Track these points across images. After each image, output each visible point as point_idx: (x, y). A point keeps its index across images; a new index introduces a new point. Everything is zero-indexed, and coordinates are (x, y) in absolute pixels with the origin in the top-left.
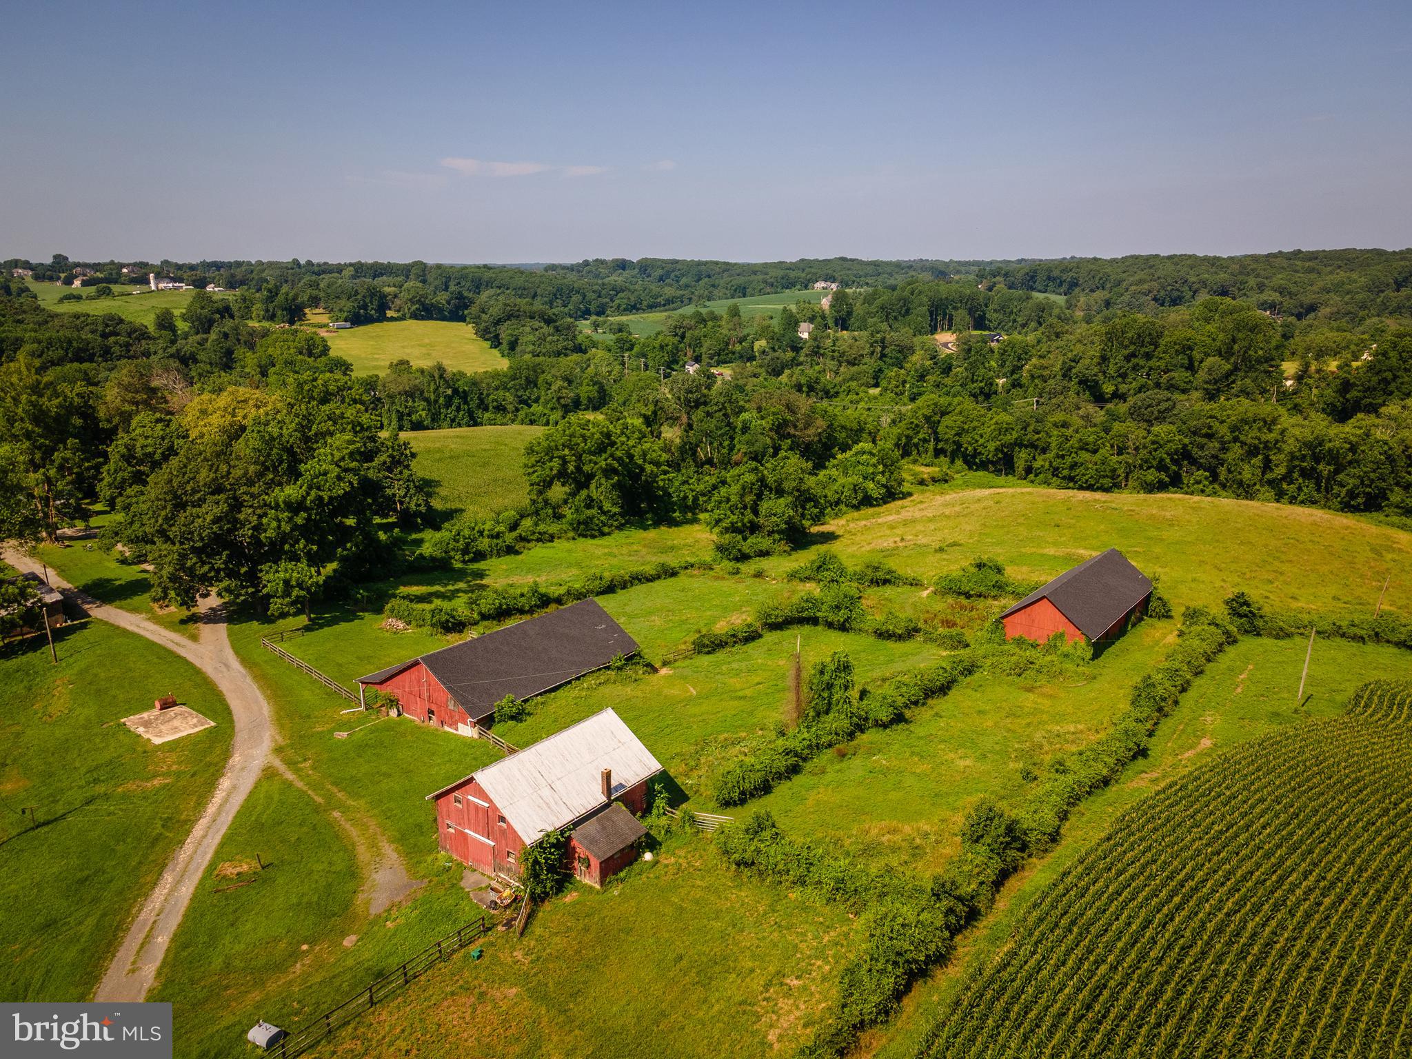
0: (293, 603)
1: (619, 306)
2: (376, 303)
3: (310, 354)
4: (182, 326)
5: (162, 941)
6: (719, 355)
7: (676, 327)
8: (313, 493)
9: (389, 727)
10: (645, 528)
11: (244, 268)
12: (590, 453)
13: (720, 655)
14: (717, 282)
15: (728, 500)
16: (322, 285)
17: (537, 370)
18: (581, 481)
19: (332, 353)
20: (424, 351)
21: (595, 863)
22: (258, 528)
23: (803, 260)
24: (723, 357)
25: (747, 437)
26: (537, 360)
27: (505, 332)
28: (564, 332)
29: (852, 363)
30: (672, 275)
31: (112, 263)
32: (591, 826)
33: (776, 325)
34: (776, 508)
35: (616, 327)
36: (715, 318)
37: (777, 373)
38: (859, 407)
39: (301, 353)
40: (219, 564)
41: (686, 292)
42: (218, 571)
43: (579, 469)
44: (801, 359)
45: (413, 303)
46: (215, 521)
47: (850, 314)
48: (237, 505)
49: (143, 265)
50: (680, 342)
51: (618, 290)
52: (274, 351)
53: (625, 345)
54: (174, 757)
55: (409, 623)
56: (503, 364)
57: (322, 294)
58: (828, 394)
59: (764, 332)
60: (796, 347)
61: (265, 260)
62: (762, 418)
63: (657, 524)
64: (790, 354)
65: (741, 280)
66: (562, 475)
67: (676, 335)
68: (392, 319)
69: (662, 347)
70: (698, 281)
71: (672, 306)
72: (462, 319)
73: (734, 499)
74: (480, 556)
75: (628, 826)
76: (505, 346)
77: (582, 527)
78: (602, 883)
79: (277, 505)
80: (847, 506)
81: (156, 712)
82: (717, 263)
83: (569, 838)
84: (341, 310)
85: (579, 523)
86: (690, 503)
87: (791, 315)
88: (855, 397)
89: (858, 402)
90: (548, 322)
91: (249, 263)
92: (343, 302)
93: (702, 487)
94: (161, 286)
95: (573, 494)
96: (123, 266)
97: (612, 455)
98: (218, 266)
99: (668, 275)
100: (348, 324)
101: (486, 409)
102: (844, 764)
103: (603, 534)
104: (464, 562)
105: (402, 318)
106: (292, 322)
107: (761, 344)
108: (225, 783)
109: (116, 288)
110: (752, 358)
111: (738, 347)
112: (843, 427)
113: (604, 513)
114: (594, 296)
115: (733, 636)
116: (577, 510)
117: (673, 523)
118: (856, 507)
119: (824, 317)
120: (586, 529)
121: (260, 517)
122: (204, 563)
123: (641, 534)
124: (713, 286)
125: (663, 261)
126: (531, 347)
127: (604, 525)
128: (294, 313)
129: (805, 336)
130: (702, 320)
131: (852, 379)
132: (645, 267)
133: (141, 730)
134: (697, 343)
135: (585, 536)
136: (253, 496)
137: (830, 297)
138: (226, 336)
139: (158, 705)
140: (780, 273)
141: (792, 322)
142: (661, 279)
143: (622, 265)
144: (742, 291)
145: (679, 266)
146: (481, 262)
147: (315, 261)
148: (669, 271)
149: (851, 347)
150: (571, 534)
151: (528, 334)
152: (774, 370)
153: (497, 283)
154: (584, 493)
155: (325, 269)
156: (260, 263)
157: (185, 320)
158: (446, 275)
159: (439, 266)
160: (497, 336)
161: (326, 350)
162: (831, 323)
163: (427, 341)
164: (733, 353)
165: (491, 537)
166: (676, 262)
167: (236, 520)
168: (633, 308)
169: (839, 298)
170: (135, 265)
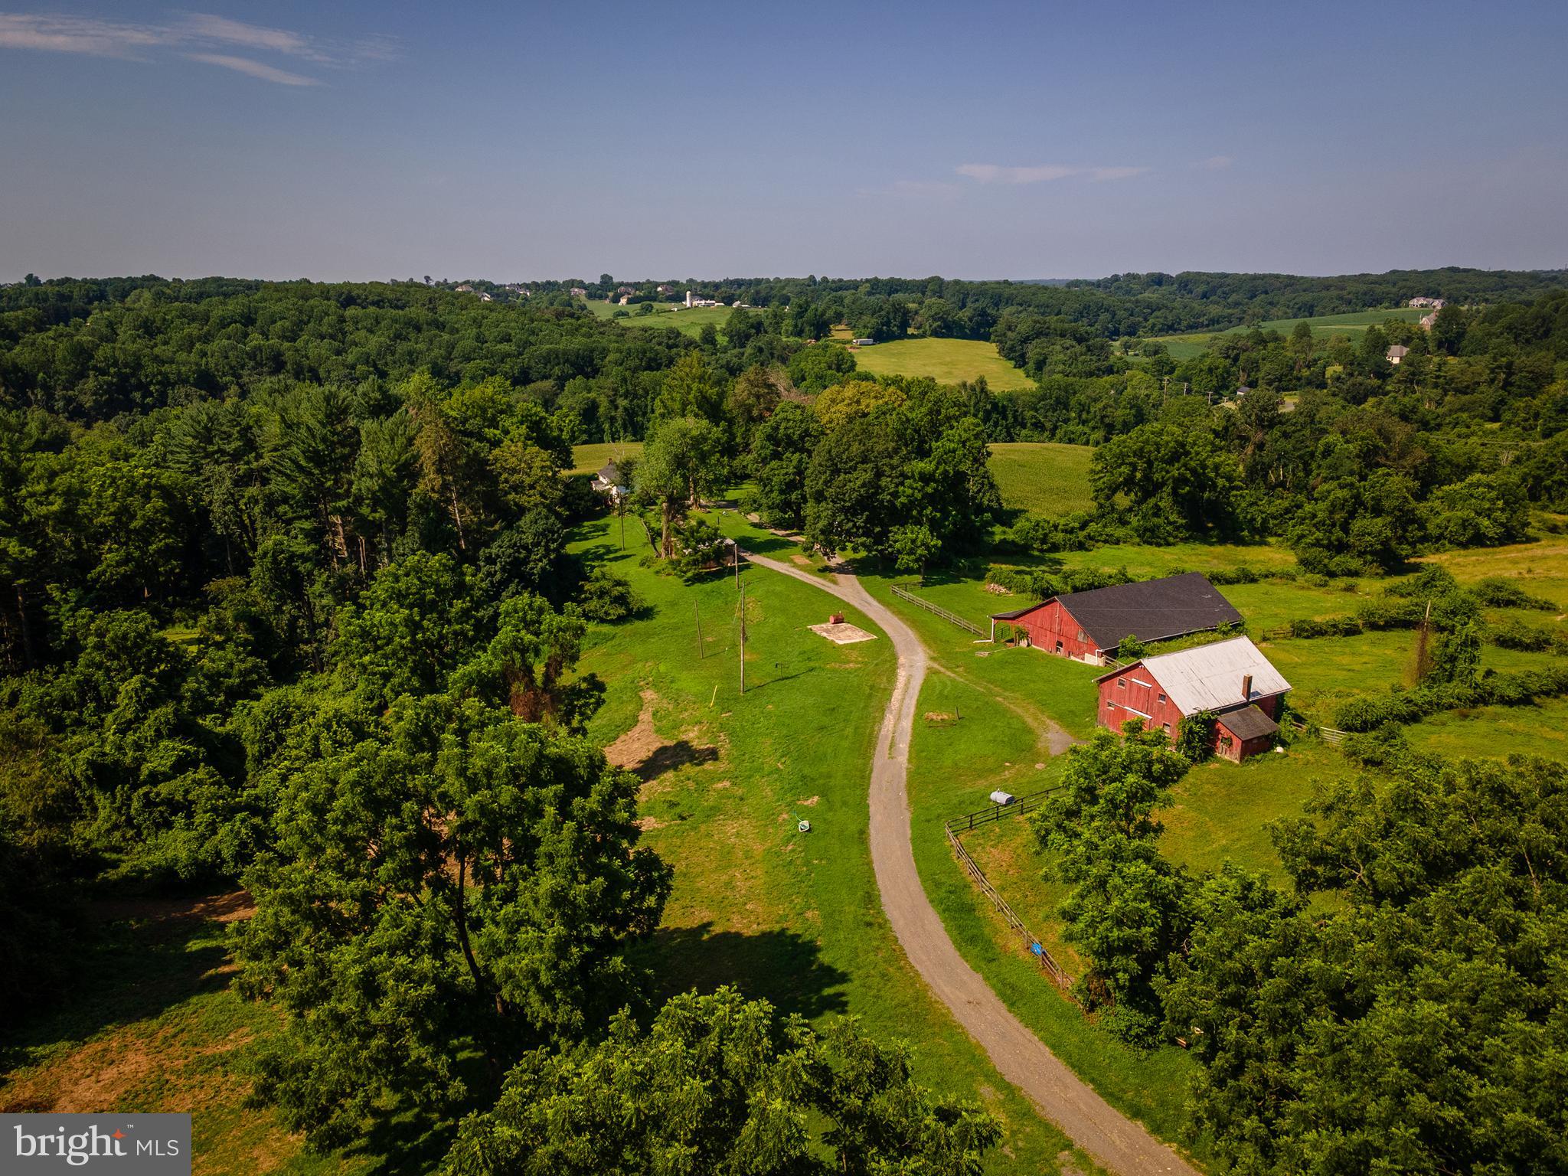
0: (917, 561)
1: (1154, 325)
2: (899, 319)
3: (839, 369)
4: (722, 340)
5: (904, 746)
6: (1280, 381)
7: (1228, 348)
8: (941, 468)
9: (1022, 652)
10: (1211, 544)
11: (763, 286)
12: (1163, 460)
13: (1319, 641)
14: (1276, 299)
15: (1314, 516)
16: (846, 301)
17: (1069, 390)
18: (1148, 489)
19: (858, 369)
20: (945, 369)
21: (1237, 743)
22: (895, 495)
23: (1394, 272)
24: (1284, 384)
25: (1329, 460)
26: (1071, 379)
27: (1033, 351)
28: (1097, 352)
29: (1459, 391)
30: (1219, 292)
31: (648, 282)
32: (1233, 716)
33: (1357, 347)
34: (1371, 527)
35: (1153, 349)
36: (1276, 338)
37: (1359, 400)
38: (1470, 441)
39: (830, 368)
40: (860, 522)
41: (1236, 311)
42: (858, 528)
43: (1147, 477)
44: (1389, 388)
45: (935, 320)
46: (863, 485)
47: (1461, 335)
48: (879, 474)
49: (674, 284)
50: (1232, 365)
51: (1153, 308)
52: (806, 366)
53: (1164, 367)
54: (855, 654)
55: (1010, 589)
56: (1031, 385)
57: (845, 310)
58: (1425, 425)
59: (1342, 355)
60: (1383, 373)
61: (782, 278)
62: (1347, 442)
63: (1222, 541)
64: (1376, 382)
65: (1307, 297)
66: (1129, 483)
67: (1228, 357)
68: (913, 336)
69: (1210, 370)
70: (1251, 298)
71: (1217, 326)
72: (986, 338)
73: (1321, 515)
74: (1055, 548)
75: (1262, 723)
76: (1031, 365)
77: (1148, 534)
78: (1241, 759)
79: (913, 477)
80: (1451, 542)
81: (830, 625)
82: (1277, 276)
83: (1216, 721)
84: (865, 327)
85: (1146, 530)
86: (1258, 525)
87: (1379, 336)
88: (1464, 430)
89: (1468, 436)
90: (1080, 340)
91: (768, 280)
92: (866, 318)
93: (1272, 509)
94: (695, 303)
95: (1139, 502)
96: (657, 285)
97: (1185, 465)
98: (739, 283)
99: (1213, 291)
100: (871, 341)
101: (1024, 426)
102: (1466, 723)
103: (1168, 544)
104: (1041, 551)
105: (923, 336)
106: (817, 338)
107: (1335, 369)
108: (902, 675)
109: (656, 305)
110: (1322, 385)
111: (1305, 373)
112: (1449, 462)
113: (1170, 523)
114: (1125, 314)
115: (1334, 626)
116: (1144, 517)
117: (1240, 542)
118: (1464, 546)
119: (1423, 339)
120: (1150, 536)
121: (897, 486)
122: (849, 521)
123: (1206, 548)
124: (1271, 303)
125: (1208, 275)
126: (1061, 367)
127: (1170, 534)
128: (821, 328)
129: (1396, 361)
130: (1261, 341)
131: (1462, 409)
132: (1186, 282)
133: (824, 634)
134: (1254, 366)
135: (1150, 544)
136: (893, 468)
137: (1432, 316)
138: (761, 350)
139: (832, 619)
140: (1363, 288)
141: (1379, 344)
142: (1205, 296)
143: (1158, 280)
144: (1310, 310)
145: (1229, 281)
146: (1002, 278)
147: (830, 278)
148: (1215, 287)
149: (1462, 372)
150: (1138, 540)
151: (1058, 352)
152: (1354, 397)
153: (1018, 300)
154: (1152, 501)
155: (841, 286)
156: (778, 280)
157: (724, 334)
158: (963, 292)
159: (957, 282)
160: (1023, 356)
161: (853, 365)
162: (1431, 346)
163: (948, 359)
164: (1299, 379)
165: (1065, 531)
166: (1225, 276)
167: (879, 487)
168: (1170, 328)
169: (1446, 318)
170: (669, 283)
